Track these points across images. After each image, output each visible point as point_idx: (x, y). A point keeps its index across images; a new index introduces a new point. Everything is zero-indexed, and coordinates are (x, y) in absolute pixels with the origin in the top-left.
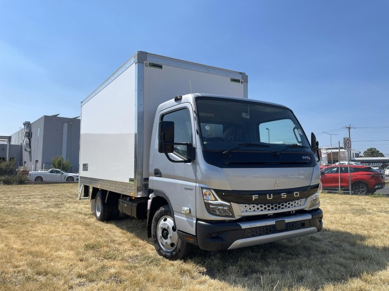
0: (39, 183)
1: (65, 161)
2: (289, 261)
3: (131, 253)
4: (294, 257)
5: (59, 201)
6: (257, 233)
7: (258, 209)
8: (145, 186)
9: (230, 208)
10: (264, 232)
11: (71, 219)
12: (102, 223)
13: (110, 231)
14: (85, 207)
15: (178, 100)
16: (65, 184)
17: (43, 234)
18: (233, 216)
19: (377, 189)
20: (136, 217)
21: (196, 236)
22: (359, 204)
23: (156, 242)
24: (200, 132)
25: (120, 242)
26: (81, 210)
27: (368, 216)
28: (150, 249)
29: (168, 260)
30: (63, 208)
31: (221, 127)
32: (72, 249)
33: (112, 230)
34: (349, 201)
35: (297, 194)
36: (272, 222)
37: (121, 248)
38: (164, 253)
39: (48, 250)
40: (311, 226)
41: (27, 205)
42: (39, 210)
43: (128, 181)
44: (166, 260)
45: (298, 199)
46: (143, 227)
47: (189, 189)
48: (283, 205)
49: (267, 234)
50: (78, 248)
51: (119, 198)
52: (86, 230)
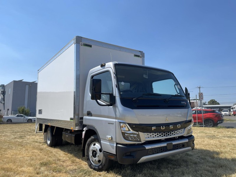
0: (9, 124)
1: (26, 109)
2: (175, 170)
3: (71, 167)
4: (178, 167)
5: (22, 135)
6: (155, 152)
7: (156, 136)
8: (80, 122)
9: (138, 135)
10: (160, 151)
11: (30, 146)
12: (51, 148)
13: (57, 153)
14: (40, 138)
15: (103, 66)
16: (26, 124)
17: (12, 156)
18: (140, 141)
19: (219, 123)
20: (74, 143)
21: (116, 155)
22: (210, 132)
23: (88, 160)
24: (118, 86)
25: (64, 160)
26: (37, 140)
27: (218, 140)
28: (84, 165)
29: (96, 172)
30: (25, 138)
31: (129, 84)
32: (31, 166)
33: (58, 152)
34: (204, 131)
35: (179, 126)
36: (164, 145)
37: (64, 164)
38: (94, 167)
39: (15, 167)
40: (188, 146)
41: (2, 137)
42: (9, 140)
43: (69, 120)
44: (95, 172)
45: (180, 129)
46: (78, 150)
47: (111, 123)
48: (171, 133)
49: (162, 152)
50: (36, 165)
51: (63, 131)
52: (41, 153)
